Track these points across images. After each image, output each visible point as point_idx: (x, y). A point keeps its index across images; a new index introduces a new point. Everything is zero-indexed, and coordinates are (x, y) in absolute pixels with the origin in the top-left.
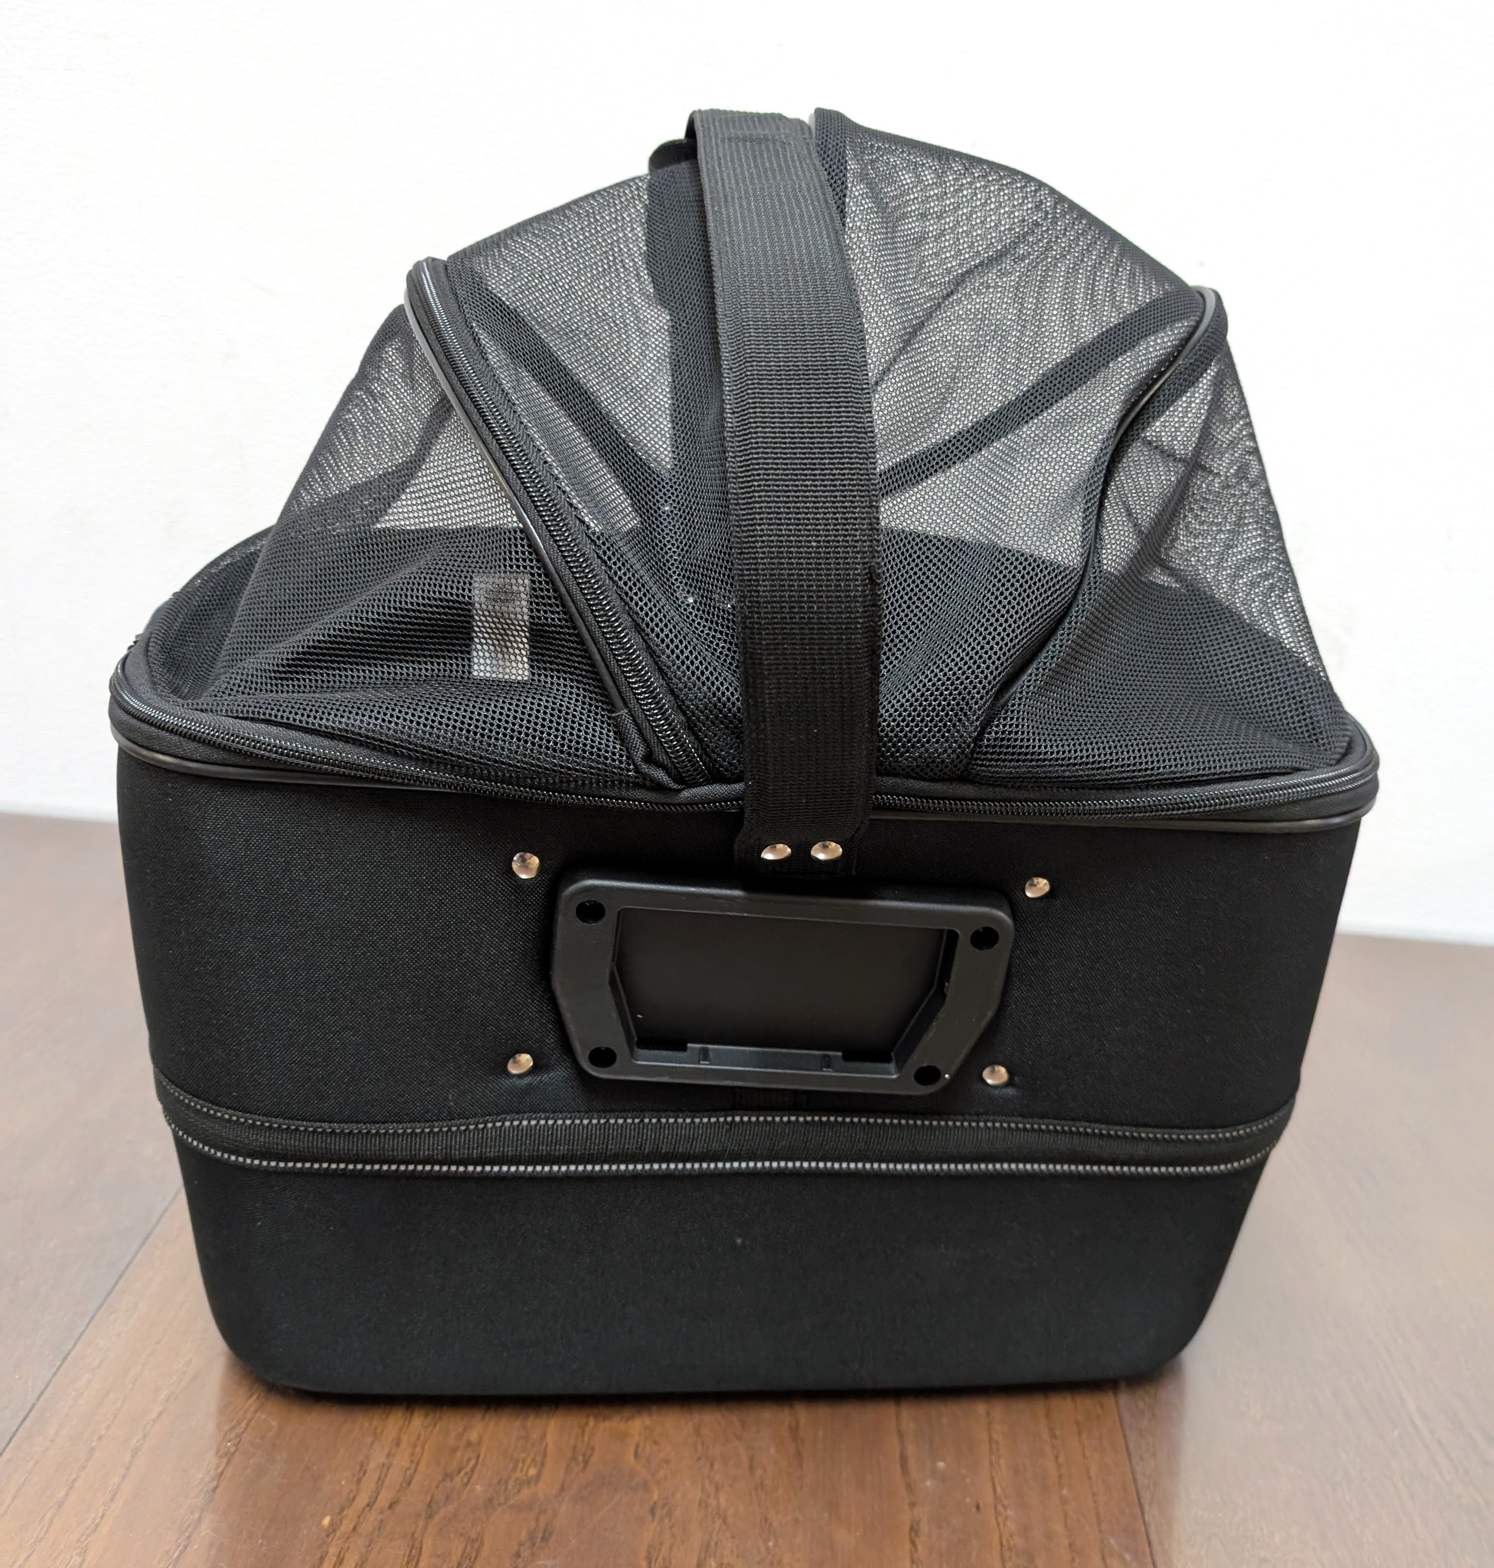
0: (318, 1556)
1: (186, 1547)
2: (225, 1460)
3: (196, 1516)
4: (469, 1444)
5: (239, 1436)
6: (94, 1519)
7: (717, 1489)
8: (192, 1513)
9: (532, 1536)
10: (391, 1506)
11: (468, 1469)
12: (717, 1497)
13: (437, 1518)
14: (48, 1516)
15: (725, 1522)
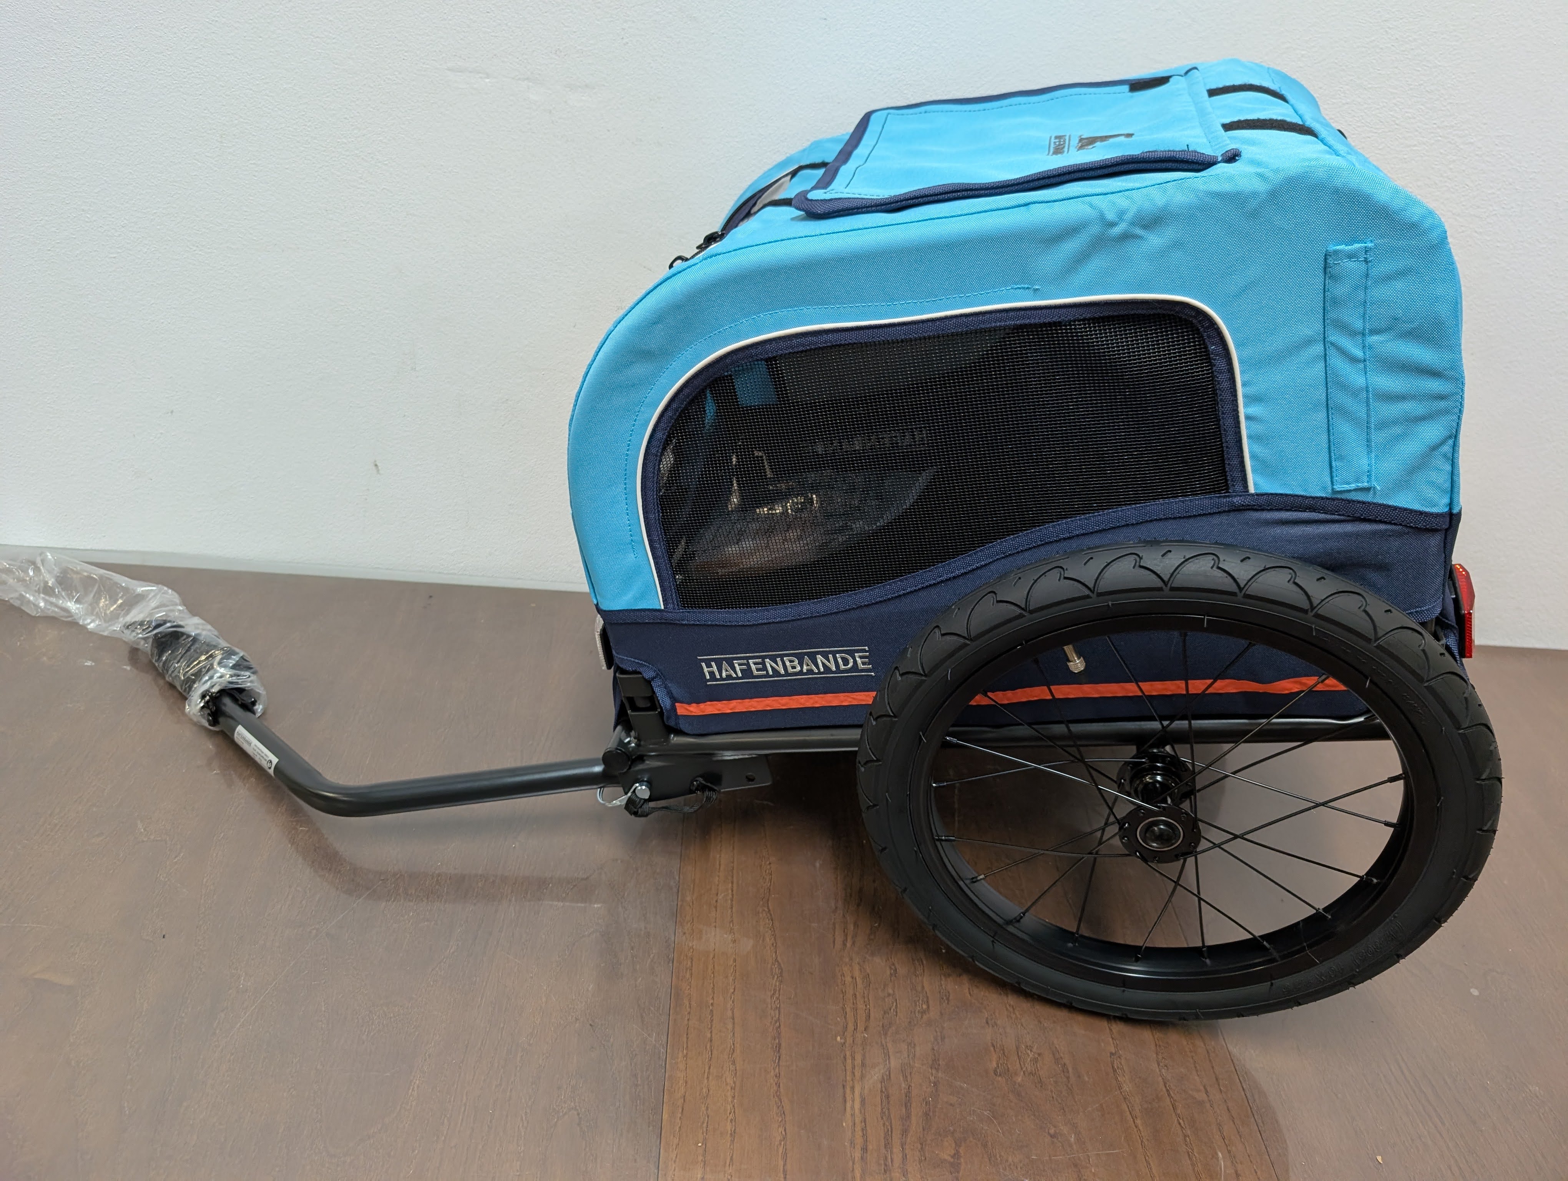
0: (842, 1056)
1: (780, 1057)
2: (777, 1012)
3: (777, 1041)
4: (889, 995)
5: (778, 998)
6: (731, 1047)
7: (1014, 1009)
8: (775, 1040)
9: (936, 1039)
10: (865, 1030)
11: (894, 1007)
12: (1014, 1013)
13: (889, 1034)
14: (708, 1047)
15: (1022, 1025)
